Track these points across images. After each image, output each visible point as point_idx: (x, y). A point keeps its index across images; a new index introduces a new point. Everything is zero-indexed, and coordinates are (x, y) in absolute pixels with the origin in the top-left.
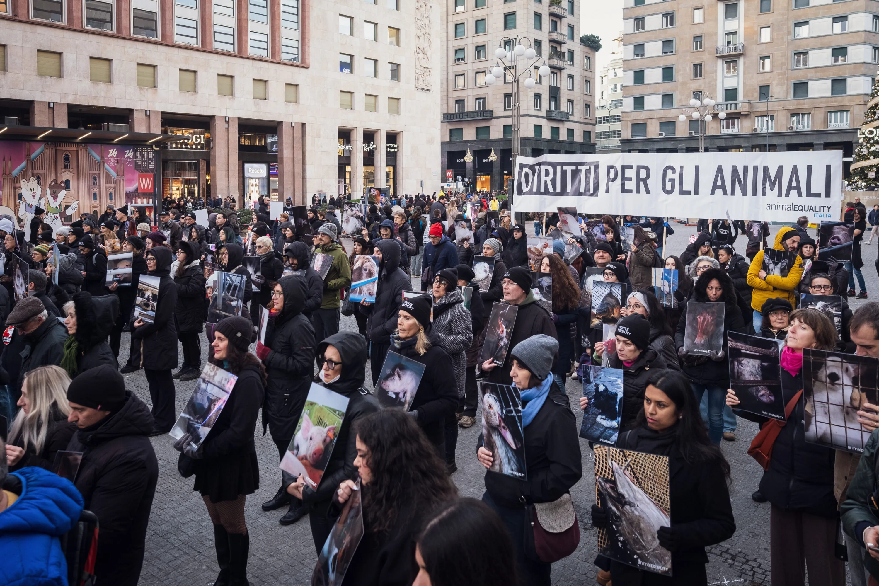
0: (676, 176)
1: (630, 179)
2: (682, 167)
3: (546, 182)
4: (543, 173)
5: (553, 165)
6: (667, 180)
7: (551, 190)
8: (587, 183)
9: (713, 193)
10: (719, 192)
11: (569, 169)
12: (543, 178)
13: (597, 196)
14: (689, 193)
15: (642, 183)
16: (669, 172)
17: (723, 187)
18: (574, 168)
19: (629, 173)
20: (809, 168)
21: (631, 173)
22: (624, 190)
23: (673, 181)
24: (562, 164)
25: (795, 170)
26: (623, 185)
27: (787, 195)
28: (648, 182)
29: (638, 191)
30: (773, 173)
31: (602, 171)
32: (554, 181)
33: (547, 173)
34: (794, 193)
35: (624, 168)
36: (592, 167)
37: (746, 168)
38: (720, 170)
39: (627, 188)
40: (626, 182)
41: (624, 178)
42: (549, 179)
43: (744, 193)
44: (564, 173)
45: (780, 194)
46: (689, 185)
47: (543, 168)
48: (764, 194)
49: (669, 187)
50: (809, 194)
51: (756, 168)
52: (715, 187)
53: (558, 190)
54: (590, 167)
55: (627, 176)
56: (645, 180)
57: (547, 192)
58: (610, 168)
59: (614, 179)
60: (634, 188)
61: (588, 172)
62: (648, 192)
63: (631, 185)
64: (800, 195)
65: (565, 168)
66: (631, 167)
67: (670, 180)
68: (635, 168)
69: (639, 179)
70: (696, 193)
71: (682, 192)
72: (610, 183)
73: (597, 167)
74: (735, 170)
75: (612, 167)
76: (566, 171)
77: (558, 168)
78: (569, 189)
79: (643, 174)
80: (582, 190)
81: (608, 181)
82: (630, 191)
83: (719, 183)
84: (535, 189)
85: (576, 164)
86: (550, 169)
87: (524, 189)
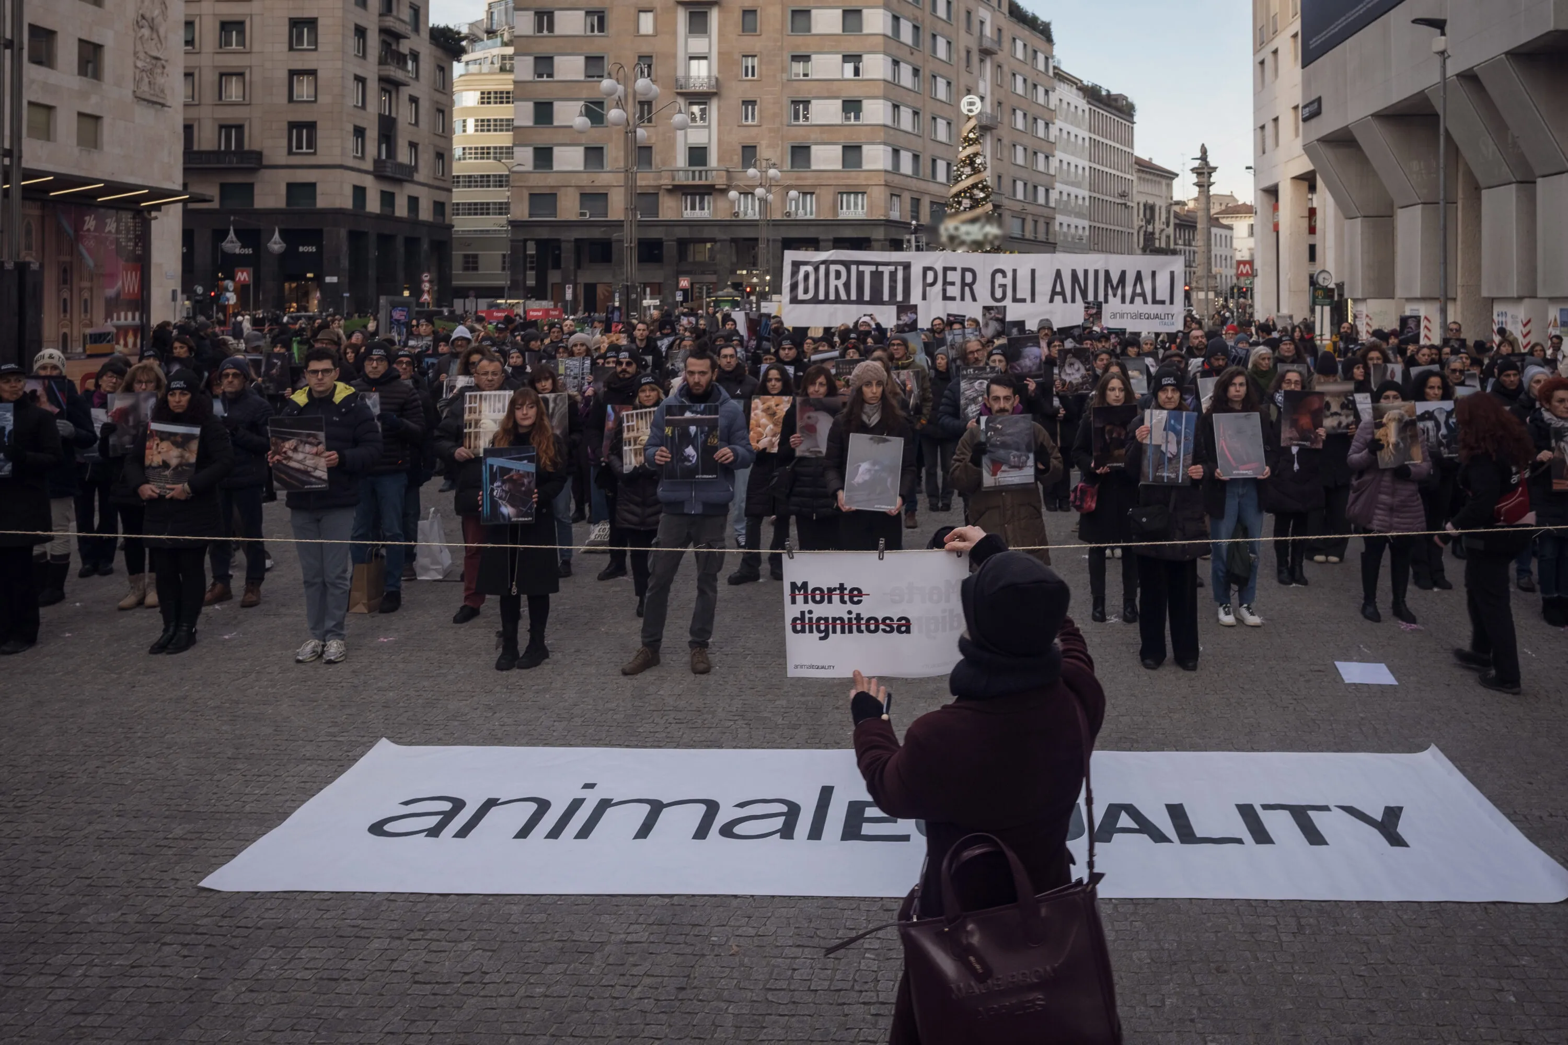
0: (1008, 281)
1: (953, 284)
2: (1015, 271)
3: (836, 287)
4: (832, 275)
5: (847, 264)
6: (997, 286)
7: (843, 297)
8: (893, 289)
9: (1051, 301)
10: (1058, 299)
11: (867, 270)
12: (833, 282)
14: (1024, 300)
15: (967, 289)
16: (999, 276)
17: (1062, 293)
18: (873, 268)
19: (951, 276)
20: (1153, 273)
21: (953, 276)
22: (945, 298)
23: (1004, 286)
24: (858, 263)
25: (1139, 276)
26: (944, 291)
27: (1132, 302)
28: (974, 287)
29: (963, 299)
30: (1115, 279)
31: (916, 274)
32: (847, 285)
33: (838, 275)
34: (1139, 300)
35: (945, 270)
36: (900, 269)
37: (1086, 272)
38: (1058, 274)
39: (948, 294)
40: (949, 288)
41: (945, 283)
42: (840, 283)
43: (1086, 300)
44: (860, 275)
45: (1123, 301)
46: (1024, 290)
47: (833, 268)
48: (1106, 301)
49: (999, 294)
50: (1155, 302)
51: (1096, 272)
52: (1054, 293)
53: (853, 297)
54: (896, 269)
55: (949, 280)
56: (971, 286)
57: (838, 300)
58: (926, 270)
59: (933, 284)
60: (958, 295)
61: (893, 275)
62: (974, 299)
63: (953, 291)
64: (1145, 302)
65: (861, 268)
66: (954, 269)
67: (1000, 286)
68: (959, 270)
69: (964, 284)
70: (1033, 300)
71: (1015, 299)
72: (928, 288)
73: (907, 267)
74: (1074, 274)
75: (930, 269)
76: (863, 272)
77: (854, 268)
78: (867, 297)
79: (969, 277)
80: (886, 297)
81: (926, 285)
82: (953, 299)
83: (1058, 289)
84: (822, 296)
85: (877, 264)
86: (842, 269)
87: (801, 296)
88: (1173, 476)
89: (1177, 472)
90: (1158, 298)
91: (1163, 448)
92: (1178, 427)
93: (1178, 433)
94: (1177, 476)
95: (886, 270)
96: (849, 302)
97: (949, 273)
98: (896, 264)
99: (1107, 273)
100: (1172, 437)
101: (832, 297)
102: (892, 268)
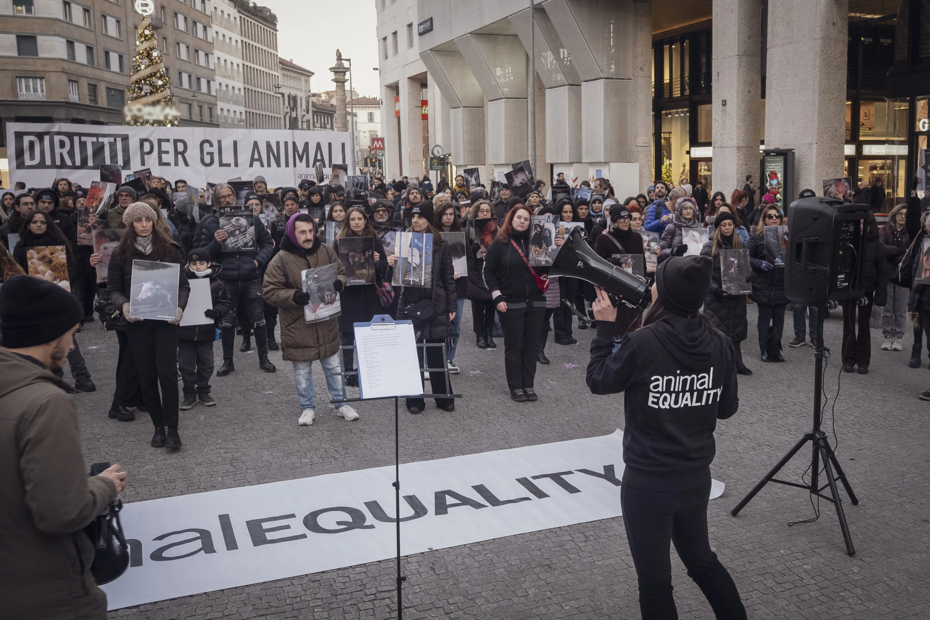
0: (215, 150)
1: (167, 152)
2: (219, 142)
3: (61, 154)
5: (70, 136)
6: (205, 153)
9: (251, 165)
10: (256, 164)
12: (58, 150)
13: (129, 169)
14: (228, 165)
15: (180, 156)
16: (206, 145)
17: (260, 160)
19: (165, 146)
20: (330, 144)
21: (167, 146)
22: (162, 163)
23: (211, 154)
24: (80, 135)
25: (319, 146)
26: (160, 158)
27: (314, 166)
28: (186, 155)
29: (176, 164)
30: (300, 149)
31: (134, 144)
32: (71, 153)
34: (320, 164)
35: (160, 141)
37: (278, 143)
38: (256, 144)
39: (164, 161)
40: (164, 156)
41: (160, 152)
42: (65, 151)
43: (279, 165)
45: (308, 166)
46: (228, 158)
47: (57, 138)
48: (295, 166)
49: (207, 159)
50: (332, 165)
51: (286, 143)
52: (253, 160)
53: (78, 163)
54: (115, 140)
55: (163, 149)
56: (183, 153)
58: (142, 142)
59: (149, 153)
60: (172, 161)
62: (187, 164)
63: (168, 158)
65: (83, 139)
66: (168, 141)
67: (208, 153)
69: (176, 153)
70: (236, 165)
71: (221, 164)
72: (146, 156)
73: (125, 138)
74: (269, 146)
75: (147, 140)
76: (85, 143)
77: (76, 139)
79: (180, 147)
81: (143, 154)
82: (168, 164)
83: (256, 156)
84: (48, 162)
85: (97, 136)
86: (66, 140)
87: (28, 162)
88: (417, 280)
89: (420, 277)
90: (334, 163)
91: (409, 260)
92: (420, 245)
93: (420, 249)
94: (421, 280)
97: (163, 143)
98: (115, 136)
99: (294, 144)
100: (416, 252)
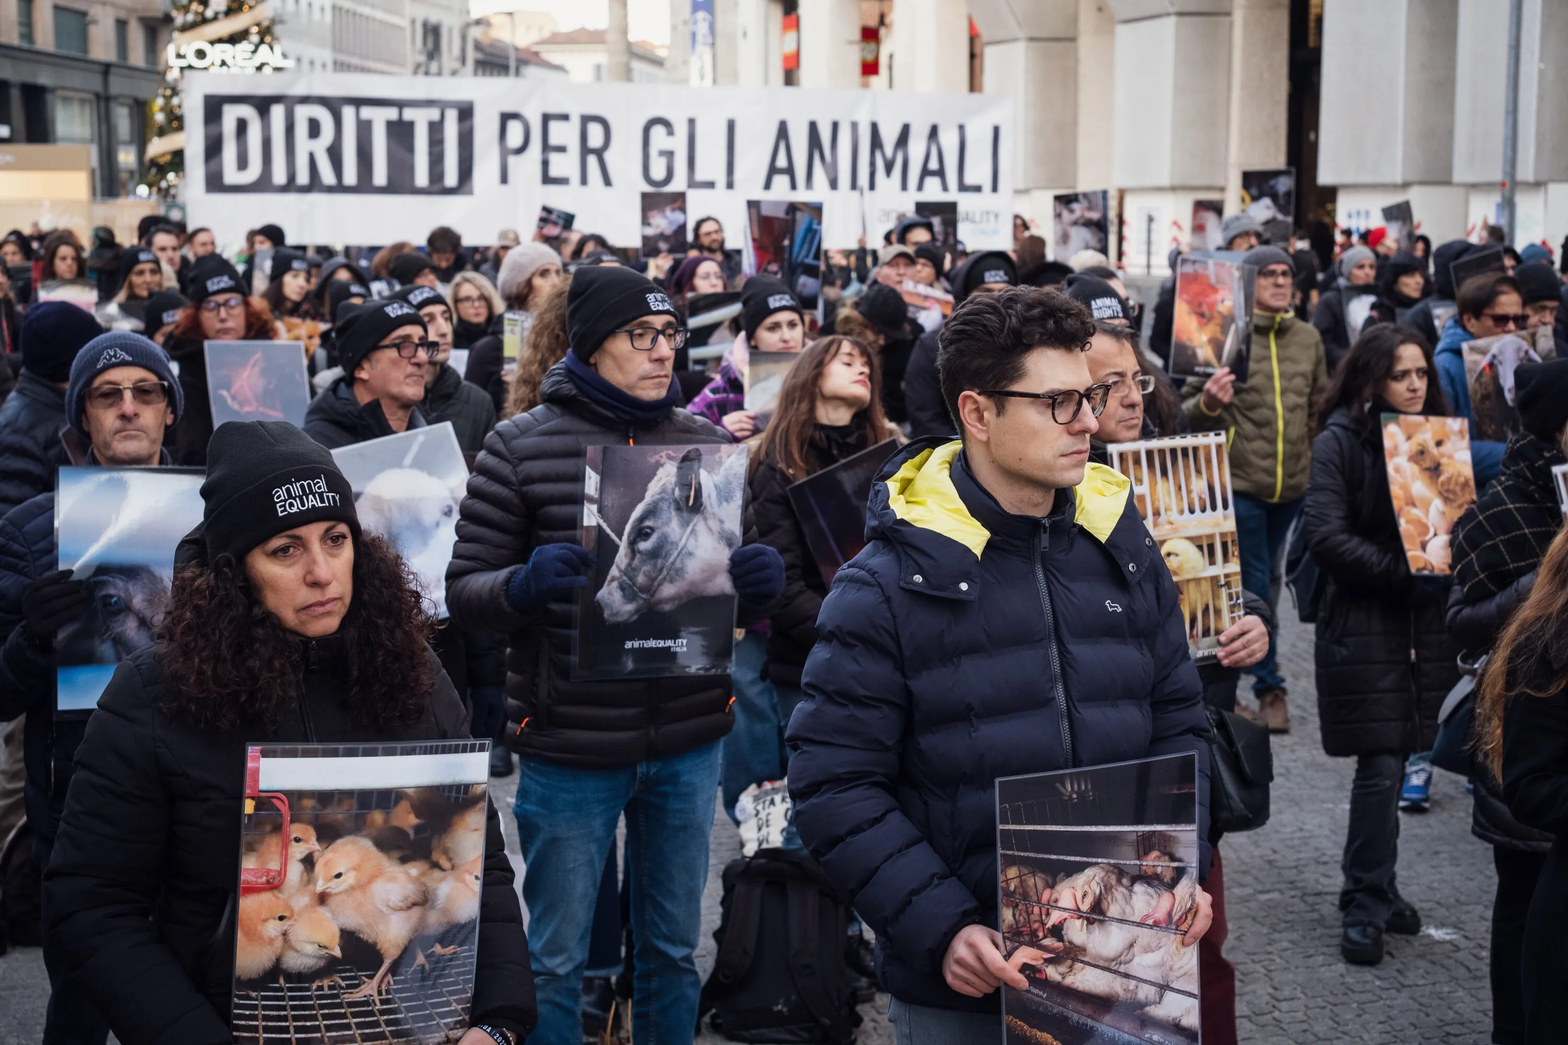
0: (679, 144)
1: (562, 149)
2: (692, 122)
3: (311, 156)
4: (301, 130)
5: (333, 105)
6: (654, 153)
7: (328, 177)
8: (436, 160)
9: (767, 186)
10: (781, 180)
11: (379, 118)
12: (303, 144)
13: (470, 192)
14: (710, 185)
15: (592, 160)
16: (658, 132)
17: (790, 171)
18: (392, 113)
19: (559, 133)
20: (963, 131)
21: (563, 133)
22: (547, 179)
23: (669, 155)
24: (358, 102)
25: (934, 135)
26: (545, 164)
27: (921, 186)
28: (608, 156)
29: (584, 181)
30: (890, 141)
31: (484, 126)
32: (335, 153)
33: (314, 129)
34: (933, 183)
35: (546, 118)
36: (452, 116)
37: (836, 126)
38: (783, 132)
39: (554, 172)
40: (554, 157)
41: (546, 147)
42: (320, 147)
43: (833, 180)
44: (364, 129)
45: (905, 185)
46: (711, 162)
47: (303, 113)
48: (873, 186)
49: (660, 168)
50: (963, 186)
51: (855, 127)
52: (773, 170)
53: (350, 176)
54: (443, 116)
55: (554, 140)
56: (599, 153)
57: (315, 185)
59: (520, 150)
60: (573, 172)
61: (436, 129)
62: (607, 182)
63: (563, 165)
64: (944, 187)
65: (367, 112)
66: (565, 117)
67: (662, 153)
68: (575, 122)
69: (585, 150)
70: (731, 182)
71: (694, 183)
72: (512, 160)
73: (465, 112)
74: (813, 132)
75: (515, 116)
76: (369, 124)
77: (348, 113)
78: (380, 177)
79: (596, 136)
80: (422, 178)
81: (505, 152)
82: (562, 181)
83: (782, 162)
84: (279, 176)
85: (400, 104)
86: (324, 116)
87: (231, 175)
90: (969, 180)
95: (421, 119)
96: (340, 188)
97: (554, 126)
98: (442, 105)
99: (874, 128)
101: (303, 178)
102: (434, 114)
